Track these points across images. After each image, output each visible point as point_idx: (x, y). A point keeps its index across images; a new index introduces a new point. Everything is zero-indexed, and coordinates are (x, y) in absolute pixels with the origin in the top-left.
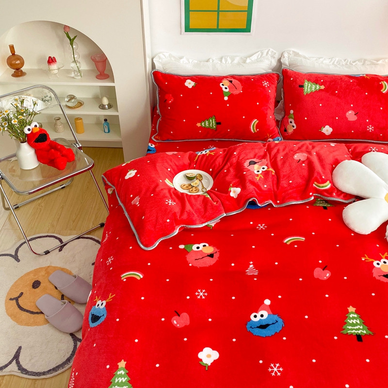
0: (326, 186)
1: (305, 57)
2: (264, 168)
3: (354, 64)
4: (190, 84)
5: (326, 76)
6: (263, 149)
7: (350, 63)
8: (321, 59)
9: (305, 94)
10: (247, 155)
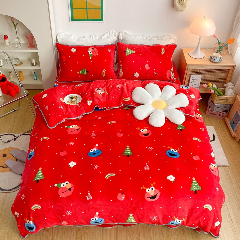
0: (128, 99)
1: (130, 36)
2: (103, 92)
3: (153, 39)
4: (74, 50)
5: (137, 45)
6: (104, 83)
7: (151, 39)
8: (137, 37)
9: (127, 55)
10: (97, 86)
